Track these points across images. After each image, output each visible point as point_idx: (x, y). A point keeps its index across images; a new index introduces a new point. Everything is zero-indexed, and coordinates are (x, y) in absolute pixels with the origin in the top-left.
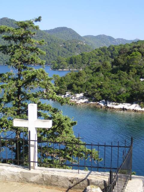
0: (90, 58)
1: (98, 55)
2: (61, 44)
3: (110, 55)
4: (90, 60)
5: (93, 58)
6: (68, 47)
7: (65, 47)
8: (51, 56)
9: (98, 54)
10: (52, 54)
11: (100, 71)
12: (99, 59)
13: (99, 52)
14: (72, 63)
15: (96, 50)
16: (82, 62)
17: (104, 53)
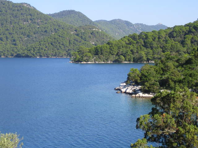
0: (119, 48)
1: (128, 44)
2: (72, 31)
3: (143, 44)
4: (119, 51)
5: (123, 47)
6: (80, 35)
7: (78, 35)
8: (61, 45)
9: (128, 42)
10: (61, 43)
11: (193, 63)
12: (131, 49)
13: (129, 41)
14: (98, 54)
15: (124, 37)
16: (110, 53)
17: (135, 42)
